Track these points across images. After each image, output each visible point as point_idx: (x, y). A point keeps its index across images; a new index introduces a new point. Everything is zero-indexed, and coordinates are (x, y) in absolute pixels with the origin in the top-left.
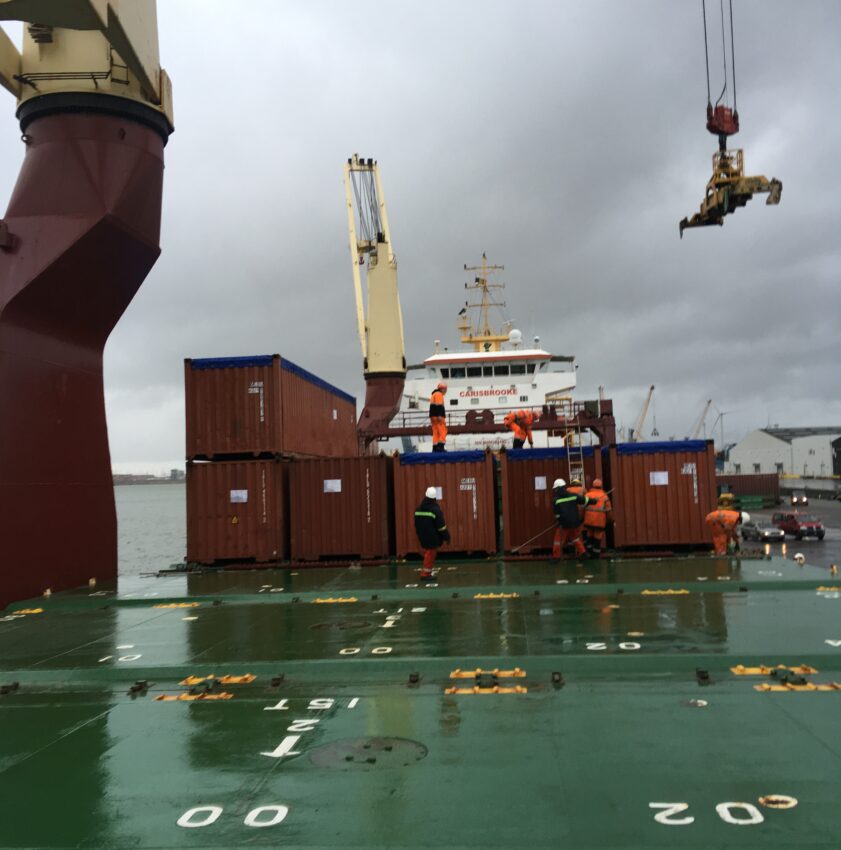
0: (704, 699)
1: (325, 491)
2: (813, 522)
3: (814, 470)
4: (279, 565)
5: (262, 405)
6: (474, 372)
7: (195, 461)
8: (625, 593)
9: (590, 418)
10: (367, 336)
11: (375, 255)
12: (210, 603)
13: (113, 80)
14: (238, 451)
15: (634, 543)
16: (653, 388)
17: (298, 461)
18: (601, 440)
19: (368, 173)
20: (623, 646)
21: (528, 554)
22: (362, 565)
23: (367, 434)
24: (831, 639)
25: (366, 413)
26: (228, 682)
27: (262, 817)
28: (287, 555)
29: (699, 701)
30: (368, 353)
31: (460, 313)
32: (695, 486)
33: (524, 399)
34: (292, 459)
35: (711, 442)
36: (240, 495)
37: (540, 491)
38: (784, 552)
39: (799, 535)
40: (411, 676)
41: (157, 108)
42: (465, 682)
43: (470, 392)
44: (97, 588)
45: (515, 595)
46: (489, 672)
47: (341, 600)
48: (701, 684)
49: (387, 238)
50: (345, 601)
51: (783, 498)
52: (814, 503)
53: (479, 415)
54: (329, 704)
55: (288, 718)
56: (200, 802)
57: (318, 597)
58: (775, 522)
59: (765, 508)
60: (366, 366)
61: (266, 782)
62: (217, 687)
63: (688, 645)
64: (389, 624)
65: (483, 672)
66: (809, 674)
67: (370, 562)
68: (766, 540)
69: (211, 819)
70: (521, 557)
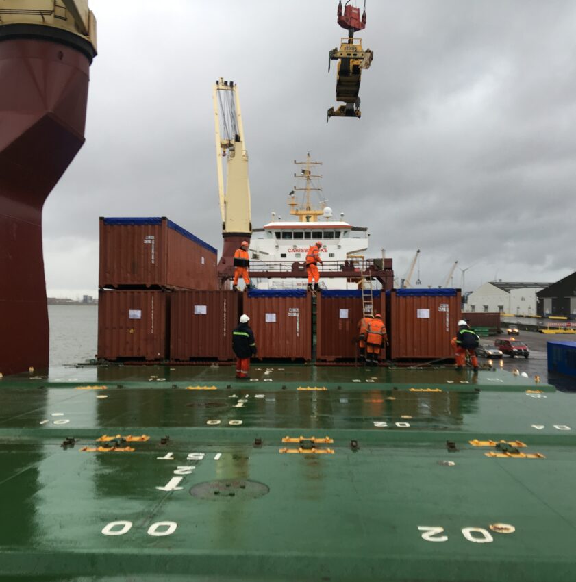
0: (453, 461)
1: (195, 313)
2: (522, 346)
3: (524, 311)
4: (162, 363)
5: (153, 252)
6: (298, 236)
7: (105, 289)
8: (399, 390)
9: (377, 270)
10: (225, 207)
11: (233, 150)
12: (115, 387)
13: (55, 16)
14: (136, 283)
15: (404, 356)
16: (418, 252)
17: (177, 292)
18: (384, 286)
19: (230, 91)
20: (398, 424)
21: (333, 362)
22: (220, 365)
23: (223, 275)
24: (536, 424)
25: (223, 261)
26: (130, 440)
27: (159, 529)
28: (167, 356)
29: (450, 462)
30: (226, 219)
31: (290, 194)
32: (447, 320)
33: (331, 255)
34: (173, 290)
35: (459, 290)
36: (136, 314)
37: (342, 319)
38: (502, 365)
39: (512, 354)
40: (256, 440)
41: (85, 38)
42: (293, 445)
43: (295, 249)
44: (34, 374)
45: (324, 389)
46: (309, 439)
47: (205, 388)
48: (449, 451)
49: (242, 139)
50: (208, 388)
51: (502, 329)
52: (522, 333)
53: (301, 265)
54: (201, 456)
55: (174, 465)
56: (116, 519)
57: (189, 386)
58: (496, 345)
59: (490, 335)
60: (224, 228)
61: (161, 507)
62: (123, 443)
63: (441, 425)
64: (239, 405)
65: (305, 439)
66: (521, 447)
67: (225, 363)
68: (490, 357)
69: (125, 530)
70: (328, 363)
